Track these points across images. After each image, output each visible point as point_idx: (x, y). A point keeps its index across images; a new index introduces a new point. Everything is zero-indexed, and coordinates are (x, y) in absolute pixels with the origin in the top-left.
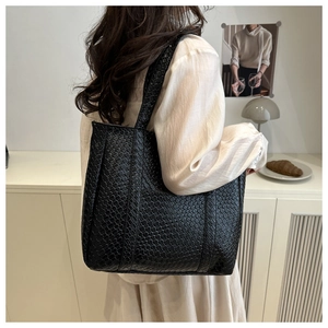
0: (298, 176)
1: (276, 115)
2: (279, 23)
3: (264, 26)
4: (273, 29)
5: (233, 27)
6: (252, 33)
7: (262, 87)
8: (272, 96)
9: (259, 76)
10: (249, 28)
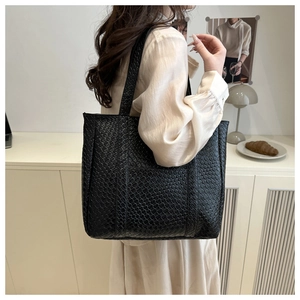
0: (274, 155)
1: (254, 100)
2: (258, 17)
3: (244, 19)
4: (252, 22)
5: (216, 20)
6: (234, 26)
7: (241, 75)
8: (251, 83)
9: (239, 65)
10: (230, 21)
